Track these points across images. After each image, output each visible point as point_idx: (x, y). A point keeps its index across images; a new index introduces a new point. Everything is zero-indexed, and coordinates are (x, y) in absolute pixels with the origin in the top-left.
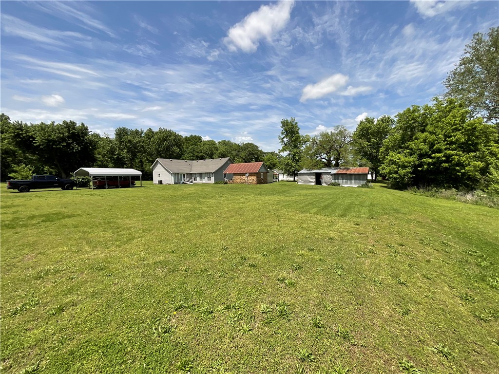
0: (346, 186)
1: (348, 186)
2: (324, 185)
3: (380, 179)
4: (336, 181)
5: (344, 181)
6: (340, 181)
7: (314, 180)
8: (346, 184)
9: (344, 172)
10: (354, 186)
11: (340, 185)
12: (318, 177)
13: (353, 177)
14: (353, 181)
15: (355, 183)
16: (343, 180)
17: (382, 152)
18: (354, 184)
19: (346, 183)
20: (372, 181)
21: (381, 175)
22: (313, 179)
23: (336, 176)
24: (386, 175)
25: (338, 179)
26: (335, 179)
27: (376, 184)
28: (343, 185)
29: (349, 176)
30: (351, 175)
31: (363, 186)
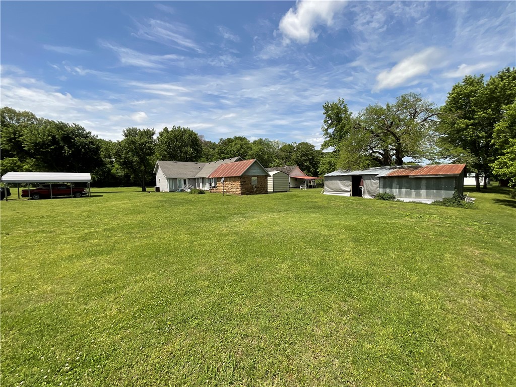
0: (406, 200)
1: (411, 200)
2: (366, 196)
3: (496, 184)
4: (388, 190)
5: (404, 190)
6: (395, 191)
7: (349, 189)
8: (406, 197)
9: (404, 174)
10: (424, 201)
11: (394, 198)
12: (356, 182)
13: (424, 183)
14: (423, 192)
15: (428, 196)
16: (400, 188)
17: (499, 132)
18: (425, 198)
19: (408, 195)
20: (477, 189)
21: (496, 177)
22: (347, 187)
23: (387, 181)
24: (509, 179)
25: (391, 187)
26: (384, 187)
27: (487, 195)
28: (402, 199)
29: (413, 183)
30: (418, 179)
31: (445, 203)
